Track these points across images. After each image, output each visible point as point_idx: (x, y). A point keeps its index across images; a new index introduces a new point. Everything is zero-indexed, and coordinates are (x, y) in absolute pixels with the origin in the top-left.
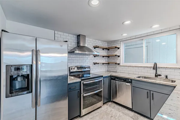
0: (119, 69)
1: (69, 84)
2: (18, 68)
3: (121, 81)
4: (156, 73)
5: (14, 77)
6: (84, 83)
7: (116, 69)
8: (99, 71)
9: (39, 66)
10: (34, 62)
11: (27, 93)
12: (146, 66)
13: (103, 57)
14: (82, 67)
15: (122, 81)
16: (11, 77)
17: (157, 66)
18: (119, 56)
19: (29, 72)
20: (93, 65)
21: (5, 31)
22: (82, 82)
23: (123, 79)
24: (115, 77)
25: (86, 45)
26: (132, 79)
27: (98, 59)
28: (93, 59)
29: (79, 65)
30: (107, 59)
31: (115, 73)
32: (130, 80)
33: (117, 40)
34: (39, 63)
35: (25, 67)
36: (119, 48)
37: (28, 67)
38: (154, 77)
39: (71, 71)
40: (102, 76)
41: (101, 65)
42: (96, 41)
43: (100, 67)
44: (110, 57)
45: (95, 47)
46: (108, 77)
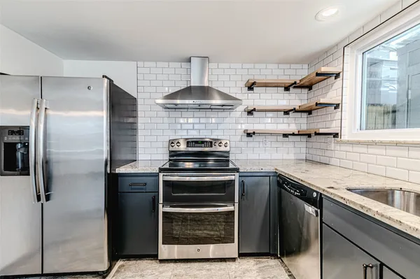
0: (337, 154)
3: (294, 194)
6: (166, 178)
7: (328, 153)
13: (286, 113)
14: (203, 142)
15: (297, 196)
18: (337, 106)
22: (161, 175)
24: (283, 178)
26: (321, 193)
27: (264, 120)
29: (194, 135)
30: (305, 121)
32: (315, 194)
36: (337, 75)
40: (236, 170)
41: (274, 138)
42: (257, 66)
43: (275, 145)
44: (314, 113)
45: (251, 87)
46: (267, 175)
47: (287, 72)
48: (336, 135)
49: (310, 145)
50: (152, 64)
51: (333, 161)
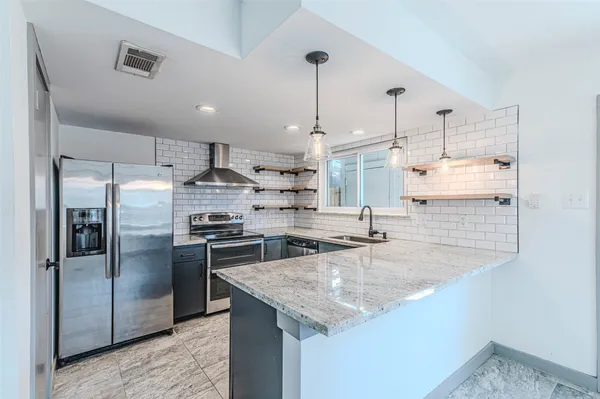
0: (316, 221)
1: (175, 248)
2: (83, 214)
3: (302, 246)
4: (371, 228)
5: (77, 227)
6: (214, 247)
7: (311, 221)
9: (118, 213)
10: (110, 205)
11: (98, 254)
13: (282, 191)
14: (222, 216)
16: (74, 226)
17: (373, 213)
19: (101, 221)
20: (253, 212)
21: (65, 157)
22: (209, 245)
24: (292, 239)
25: (231, 166)
27: (267, 197)
28: (253, 197)
30: (292, 197)
31: (304, 230)
32: (315, 243)
34: (118, 205)
35: (93, 212)
36: (315, 172)
37: (100, 213)
38: (368, 237)
39: (194, 223)
40: (262, 236)
41: (274, 211)
42: (262, 153)
43: (274, 216)
44: (300, 193)
45: (258, 170)
46: (280, 238)
47: (282, 160)
48: (315, 209)
49: (297, 215)
50: (173, 142)
51: (314, 226)
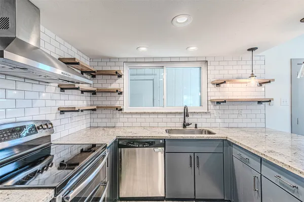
0: (121, 120)
3: (143, 147)
4: (184, 122)
8: (72, 131)
12: (169, 111)
13: (83, 91)
15: (146, 147)
18: (121, 93)
23: (148, 140)
24: (127, 141)
26: (165, 139)
27: (71, 97)
28: (58, 97)
32: (161, 141)
33: (116, 58)
36: (120, 76)
38: (182, 128)
44: (99, 94)
